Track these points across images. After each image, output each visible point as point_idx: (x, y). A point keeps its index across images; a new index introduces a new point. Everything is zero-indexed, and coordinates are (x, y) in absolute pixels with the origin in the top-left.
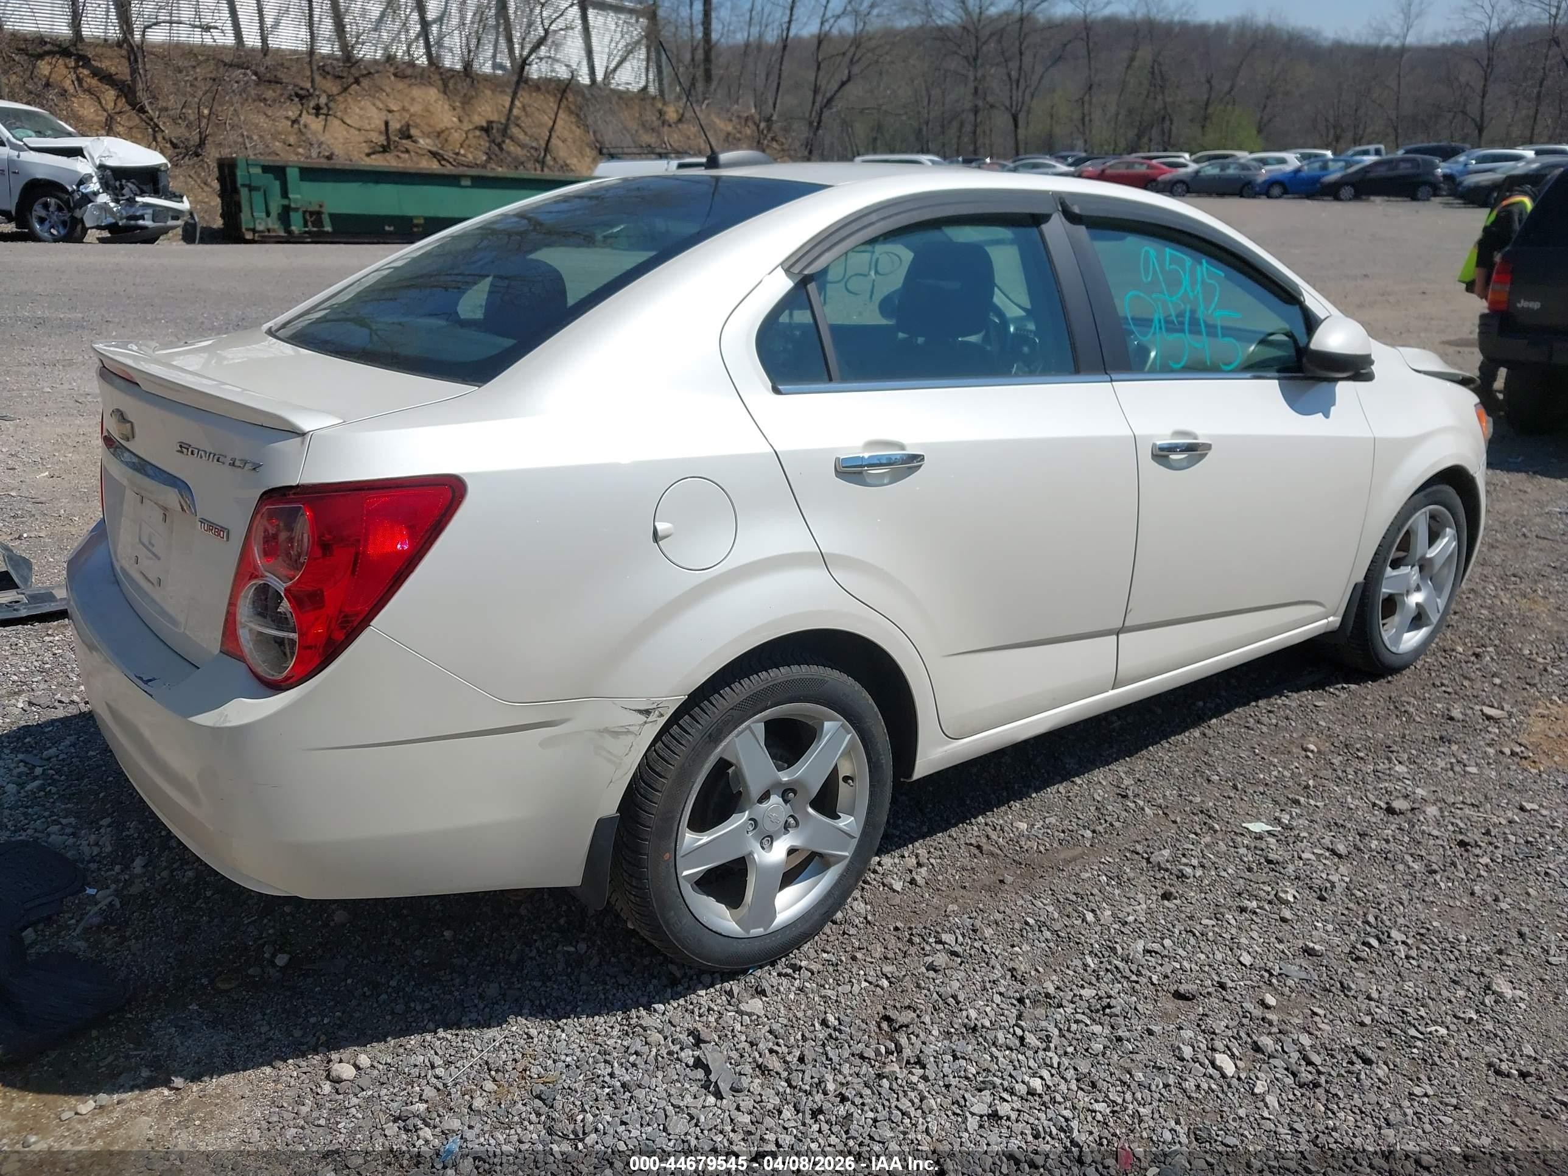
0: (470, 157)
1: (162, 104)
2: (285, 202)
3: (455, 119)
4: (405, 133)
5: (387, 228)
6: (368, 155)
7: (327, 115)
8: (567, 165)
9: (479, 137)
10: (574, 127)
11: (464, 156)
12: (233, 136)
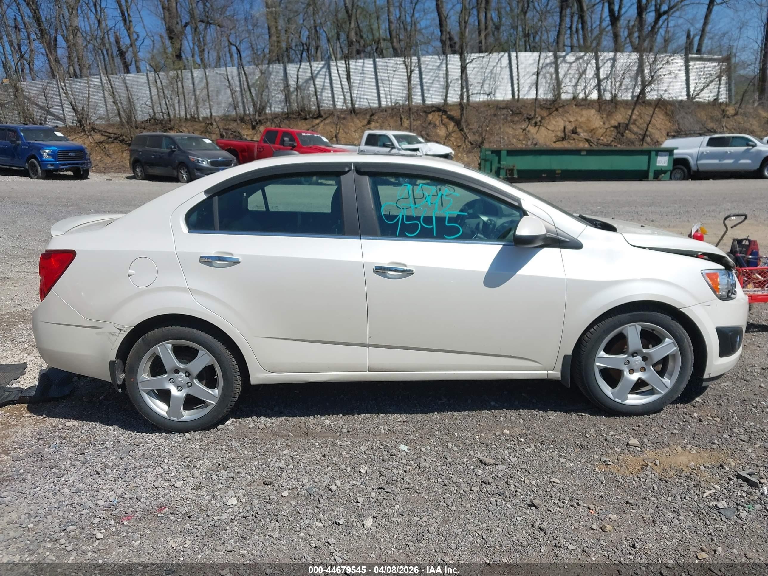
0: (605, 140)
1: (471, 127)
2: (499, 165)
3: (601, 123)
4: (574, 132)
5: (543, 175)
6: (555, 142)
7: (540, 126)
8: (658, 142)
9: (613, 131)
10: (667, 123)
11: (602, 140)
12: (497, 138)
